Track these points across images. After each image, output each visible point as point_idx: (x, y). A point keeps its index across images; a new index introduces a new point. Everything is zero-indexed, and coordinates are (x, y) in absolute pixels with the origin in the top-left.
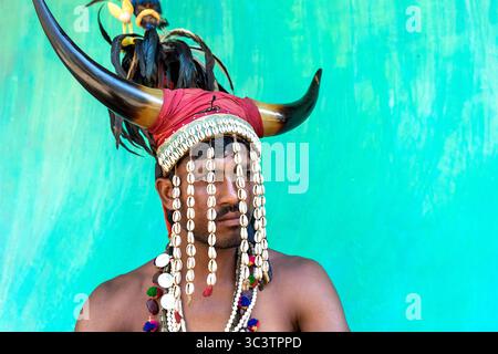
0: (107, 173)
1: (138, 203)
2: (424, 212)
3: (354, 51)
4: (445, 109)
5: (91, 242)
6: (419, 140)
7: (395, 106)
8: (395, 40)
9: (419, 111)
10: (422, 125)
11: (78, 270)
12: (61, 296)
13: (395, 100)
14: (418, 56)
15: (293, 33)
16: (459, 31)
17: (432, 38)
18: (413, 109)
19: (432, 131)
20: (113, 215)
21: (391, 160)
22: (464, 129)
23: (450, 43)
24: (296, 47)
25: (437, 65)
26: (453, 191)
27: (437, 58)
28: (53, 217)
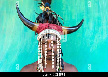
0: (20, 40)
1: (28, 47)
2: (91, 51)
3: (76, 15)
4: (95, 29)
5: (16, 56)
6: (90, 35)
7: (85, 28)
8: (85, 13)
9: (90, 29)
10: (90, 32)
11: (13, 62)
12: (9, 68)
13: (85, 26)
14: (90, 17)
15: (63, 11)
16: (98, 12)
17: (93, 14)
18: (89, 29)
19: (93, 33)
20: (21, 50)
21: (84, 39)
22: (99, 33)
23: (97, 15)
24: (64, 14)
25: (94, 19)
26: (97, 47)
27: (94, 18)
28: (7, 50)
